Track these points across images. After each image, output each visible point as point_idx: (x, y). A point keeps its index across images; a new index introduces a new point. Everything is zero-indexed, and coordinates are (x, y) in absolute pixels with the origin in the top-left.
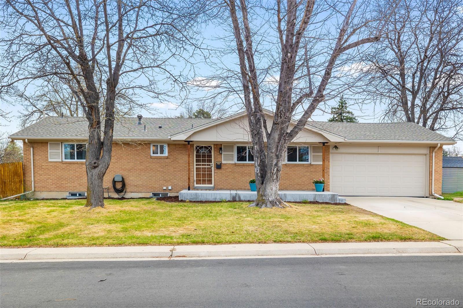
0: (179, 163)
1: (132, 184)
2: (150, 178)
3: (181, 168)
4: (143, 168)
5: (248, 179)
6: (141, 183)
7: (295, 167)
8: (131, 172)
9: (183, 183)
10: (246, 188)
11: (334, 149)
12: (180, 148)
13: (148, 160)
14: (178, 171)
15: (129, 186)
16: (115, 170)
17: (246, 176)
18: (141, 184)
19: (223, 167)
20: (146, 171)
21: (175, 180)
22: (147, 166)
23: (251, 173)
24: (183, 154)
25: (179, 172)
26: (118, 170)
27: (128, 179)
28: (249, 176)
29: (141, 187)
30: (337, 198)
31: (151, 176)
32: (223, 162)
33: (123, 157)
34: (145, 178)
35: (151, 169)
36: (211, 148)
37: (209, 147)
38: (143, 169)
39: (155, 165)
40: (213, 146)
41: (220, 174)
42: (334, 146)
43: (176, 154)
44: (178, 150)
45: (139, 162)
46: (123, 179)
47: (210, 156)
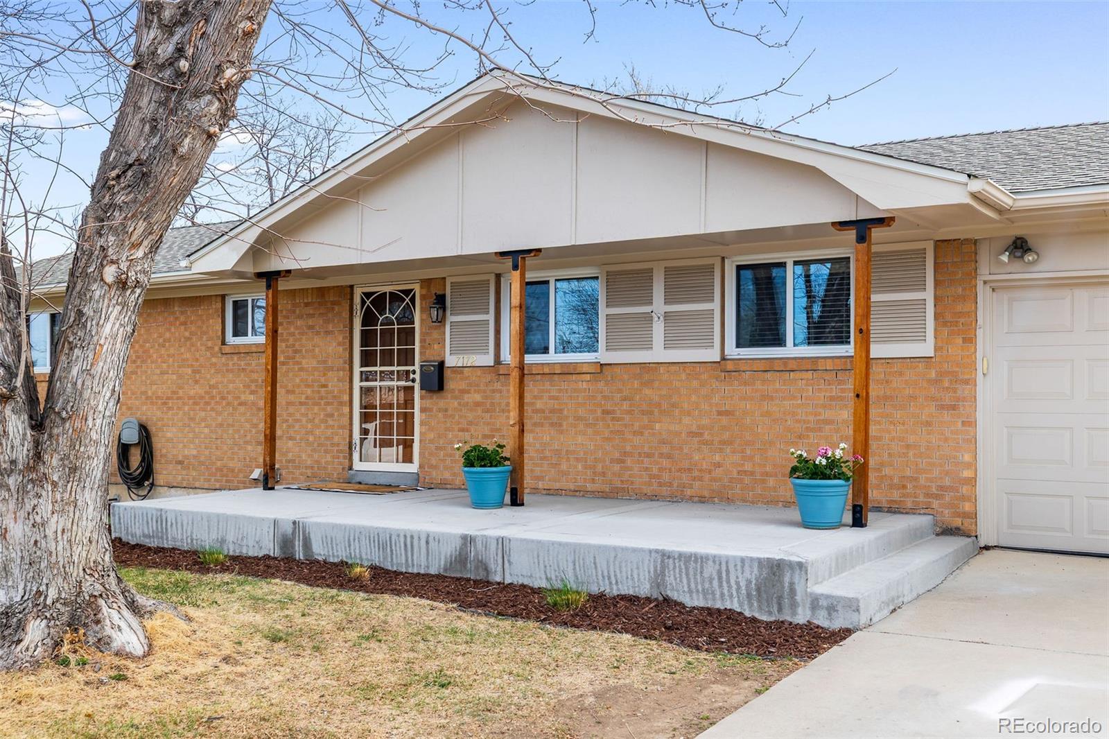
0: (301, 369)
1: (170, 456)
2: (219, 431)
3: (309, 391)
4: (201, 392)
5: (546, 438)
6: (194, 452)
7: (768, 375)
8: (170, 409)
9: (316, 456)
10: (540, 485)
11: (1005, 258)
12: (307, 305)
13: (214, 360)
14: (301, 404)
15: (163, 461)
16: (129, 402)
17: (542, 425)
18: (195, 457)
19: (451, 384)
20: (207, 403)
21: (290, 443)
22: (211, 387)
23: (561, 411)
24: (318, 333)
25: (303, 409)
26: (137, 402)
27: (160, 434)
28: (552, 425)
29: (194, 469)
30: (799, 589)
31: (221, 425)
32: (451, 361)
33: (151, 351)
34: (206, 430)
35: (223, 398)
36: (413, 300)
37: (407, 292)
38: (202, 398)
39: (234, 382)
40: (417, 288)
41: (440, 415)
42: (1010, 241)
43: (293, 334)
44: (300, 317)
45: (189, 371)
46: (144, 429)
47: (408, 335)
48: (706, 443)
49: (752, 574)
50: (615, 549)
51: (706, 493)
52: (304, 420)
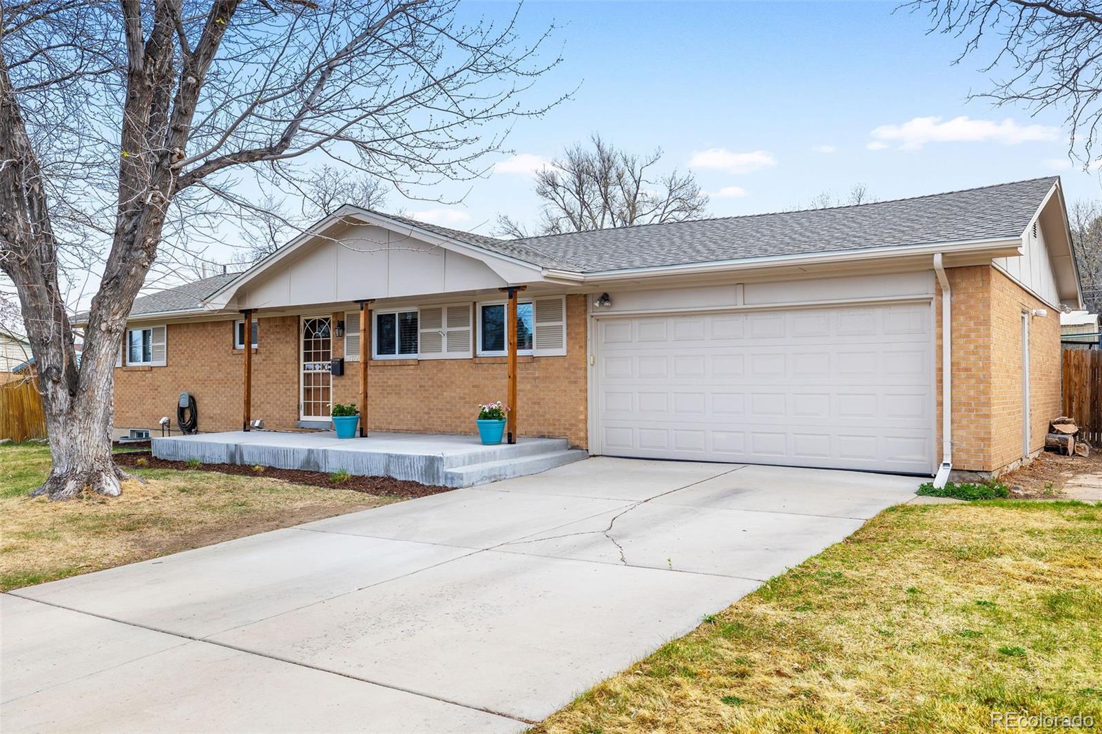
0: (273, 363)
1: (206, 415)
2: (232, 399)
3: (277, 376)
4: (223, 377)
5: (393, 401)
6: (219, 412)
7: (495, 366)
8: (206, 386)
9: (281, 413)
10: (391, 427)
11: (597, 304)
12: (276, 326)
13: (229, 358)
14: (274, 383)
15: (202, 417)
16: (185, 383)
17: (391, 394)
18: (219, 414)
19: (348, 371)
20: (226, 383)
21: (268, 406)
22: (228, 374)
23: (400, 386)
24: (282, 343)
25: (275, 386)
26: (189, 383)
27: (201, 402)
28: (396, 394)
29: (219, 422)
30: (440, 470)
31: (232, 396)
32: (347, 358)
33: (196, 352)
34: (225, 399)
35: (234, 380)
36: (329, 324)
37: (327, 319)
38: (222, 380)
39: (239, 371)
40: (331, 316)
41: (342, 388)
42: (601, 295)
43: (269, 343)
44: (273, 333)
45: (216, 364)
46: (192, 399)
47: (327, 344)
48: (467, 402)
49: (422, 463)
50: (370, 453)
51: (467, 430)
52: (275, 392)
